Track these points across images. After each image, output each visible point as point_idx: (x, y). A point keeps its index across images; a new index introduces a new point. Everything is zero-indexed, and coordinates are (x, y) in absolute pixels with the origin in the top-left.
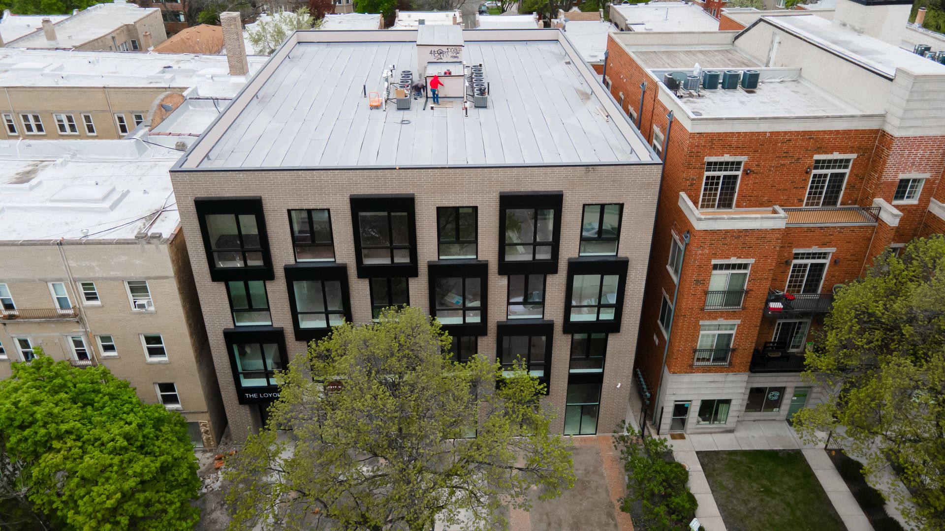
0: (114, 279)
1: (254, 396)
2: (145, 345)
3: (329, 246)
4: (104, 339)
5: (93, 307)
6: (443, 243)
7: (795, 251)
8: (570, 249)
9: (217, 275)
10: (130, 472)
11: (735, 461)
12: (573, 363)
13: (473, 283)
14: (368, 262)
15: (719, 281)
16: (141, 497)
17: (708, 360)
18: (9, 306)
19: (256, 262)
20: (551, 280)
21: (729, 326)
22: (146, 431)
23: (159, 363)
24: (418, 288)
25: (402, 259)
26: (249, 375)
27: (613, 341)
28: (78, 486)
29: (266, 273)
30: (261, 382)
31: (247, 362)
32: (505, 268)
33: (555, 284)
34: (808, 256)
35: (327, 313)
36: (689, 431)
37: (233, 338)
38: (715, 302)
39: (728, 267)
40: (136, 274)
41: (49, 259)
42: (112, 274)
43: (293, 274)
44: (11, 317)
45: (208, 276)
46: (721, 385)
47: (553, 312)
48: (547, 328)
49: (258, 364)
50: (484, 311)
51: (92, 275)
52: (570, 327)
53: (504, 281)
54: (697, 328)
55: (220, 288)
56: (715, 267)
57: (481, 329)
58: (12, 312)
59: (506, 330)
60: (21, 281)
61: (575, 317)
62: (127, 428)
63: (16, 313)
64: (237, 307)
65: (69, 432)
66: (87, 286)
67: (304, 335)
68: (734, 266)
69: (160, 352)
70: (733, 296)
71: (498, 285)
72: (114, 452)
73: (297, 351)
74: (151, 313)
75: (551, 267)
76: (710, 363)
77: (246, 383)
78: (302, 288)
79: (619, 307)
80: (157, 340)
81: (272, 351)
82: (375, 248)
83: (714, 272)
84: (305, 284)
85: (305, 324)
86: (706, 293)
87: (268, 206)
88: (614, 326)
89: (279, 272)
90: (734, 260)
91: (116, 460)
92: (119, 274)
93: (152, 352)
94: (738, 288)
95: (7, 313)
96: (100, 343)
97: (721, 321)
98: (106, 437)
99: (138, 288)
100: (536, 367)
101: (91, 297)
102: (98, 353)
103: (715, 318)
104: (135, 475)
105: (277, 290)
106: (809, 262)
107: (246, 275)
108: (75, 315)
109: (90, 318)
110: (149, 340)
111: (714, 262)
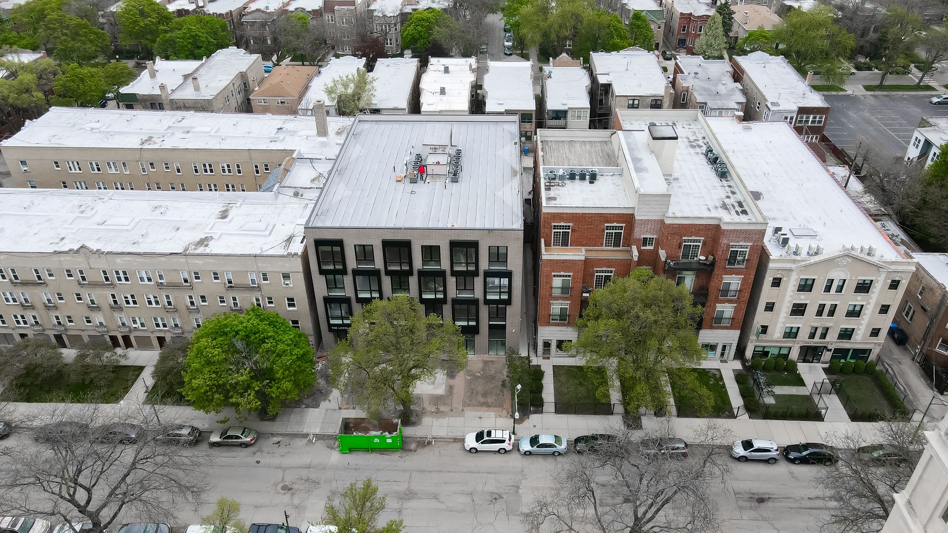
0: (276, 272)
1: (336, 328)
2: (287, 302)
3: (372, 261)
4: (269, 298)
5: (266, 284)
6: (424, 262)
7: (595, 269)
8: (484, 265)
9: (322, 272)
10: (293, 353)
11: (571, 370)
12: (490, 319)
13: (440, 280)
14: (390, 268)
15: (557, 282)
16: (297, 363)
17: (557, 320)
18: (230, 282)
19: (339, 267)
20: (476, 279)
21: (566, 304)
22: (297, 339)
23: (293, 310)
24: (413, 281)
25: (406, 268)
26: (333, 318)
27: (509, 309)
28: (276, 357)
29: (344, 272)
30: (340, 322)
31: (332, 312)
32: (454, 273)
33: (478, 282)
34: (603, 272)
35: (371, 291)
36: (552, 356)
37: (327, 300)
38: (557, 292)
39: (560, 276)
40: (285, 271)
41: (250, 262)
42: (276, 270)
43: (356, 273)
44: (231, 287)
45: (318, 272)
46: (566, 333)
47: (478, 293)
48: (475, 302)
49: (338, 313)
50: (445, 292)
51: (267, 270)
52: (487, 302)
53: (454, 279)
54: (549, 305)
55: (323, 278)
56: (554, 276)
57: (444, 301)
58: (231, 285)
59: (455, 301)
60: (238, 271)
61: (489, 297)
62: (291, 337)
63: (233, 285)
64: (331, 285)
65: (270, 337)
66: (264, 275)
67: (361, 301)
68: (563, 276)
69: (293, 305)
70: (564, 289)
71: (451, 281)
72: (288, 345)
73: (357, 308)
74: (291, 288)
75: (476, 273)
76: (558, 322)
77: (332, 322)
78: (359, 279)
79: (510, 293)
80: (292, 300)
81: (344, 306)
82: (393, 263)
83: (554, 278)
84: (361, 277)
85: (361, 295)
86: (552, 288)
87: (346, 243)
88: (508, 302)
89: (349, 271)
90: (562, 273)
91: (288, 348)
92: (279, 270)
93: (290, 305)
94: (567, 286)
95: (229, 285)
96: (267, 300)
97: (560, 301)
98: (284, 339)
99: (286, 276)
100: (472, 320)
101: (265, 279)
102: (266, 304)
103: (557, 300)
104: (295, 354)
105: (348, 280)
106: (604, 274)
107: (335, 272)
108: (258, 287)
109: (264, 288)
110: (289, 299)
111: (553, 274)
